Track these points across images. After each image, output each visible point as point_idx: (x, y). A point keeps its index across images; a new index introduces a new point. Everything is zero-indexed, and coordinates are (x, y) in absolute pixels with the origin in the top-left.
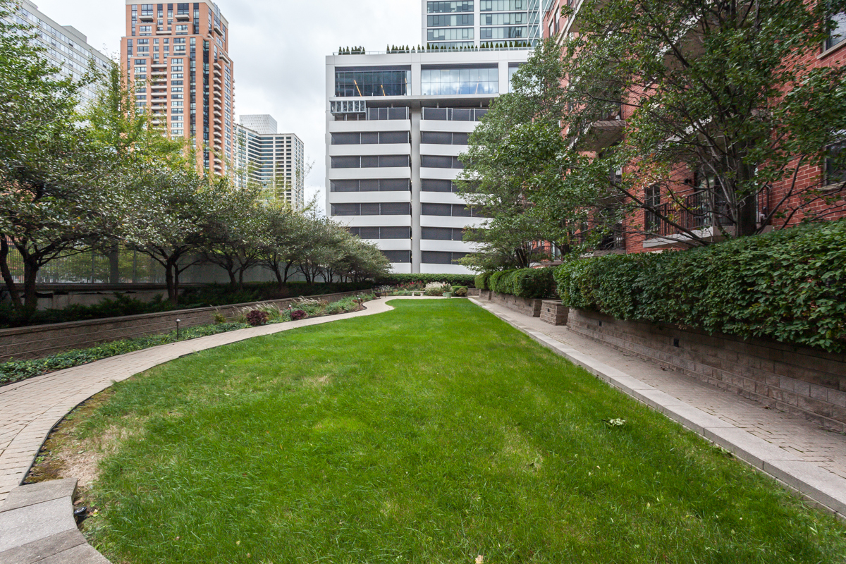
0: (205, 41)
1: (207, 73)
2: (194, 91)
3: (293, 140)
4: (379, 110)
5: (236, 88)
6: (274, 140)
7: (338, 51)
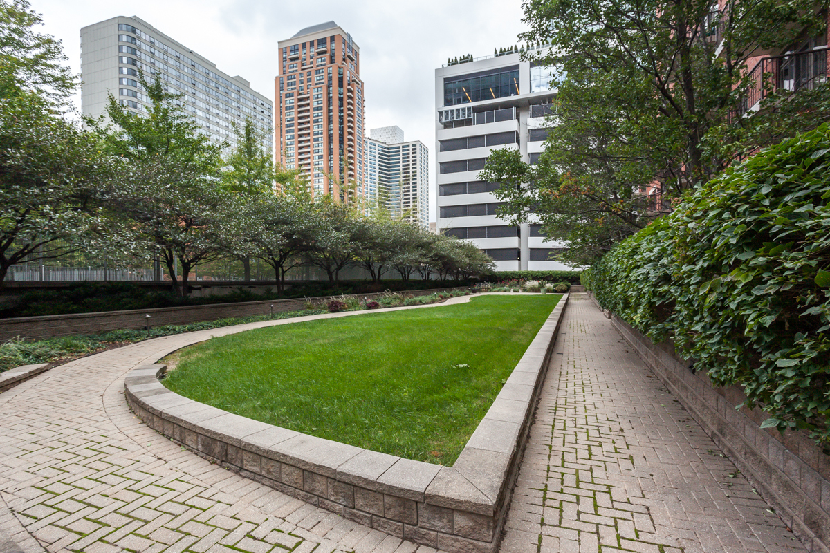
0: (340, 68)
1: (342, 96)
2: (331, 114)
3: (418, 147)
4: (486, 114)
5: (366, 106)
6: (401, 149)
7: (447, 63)
